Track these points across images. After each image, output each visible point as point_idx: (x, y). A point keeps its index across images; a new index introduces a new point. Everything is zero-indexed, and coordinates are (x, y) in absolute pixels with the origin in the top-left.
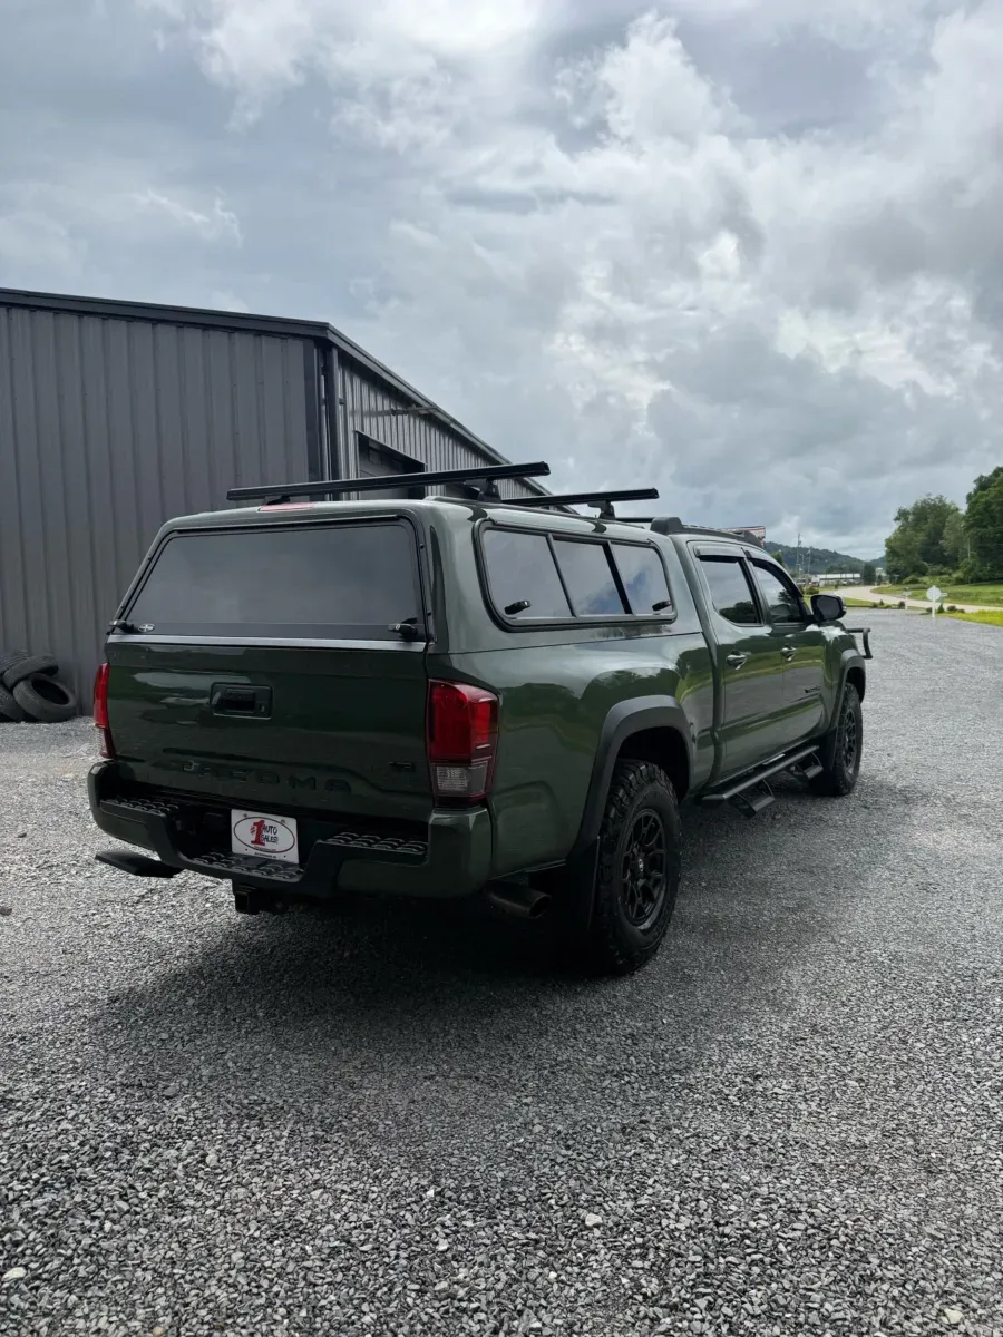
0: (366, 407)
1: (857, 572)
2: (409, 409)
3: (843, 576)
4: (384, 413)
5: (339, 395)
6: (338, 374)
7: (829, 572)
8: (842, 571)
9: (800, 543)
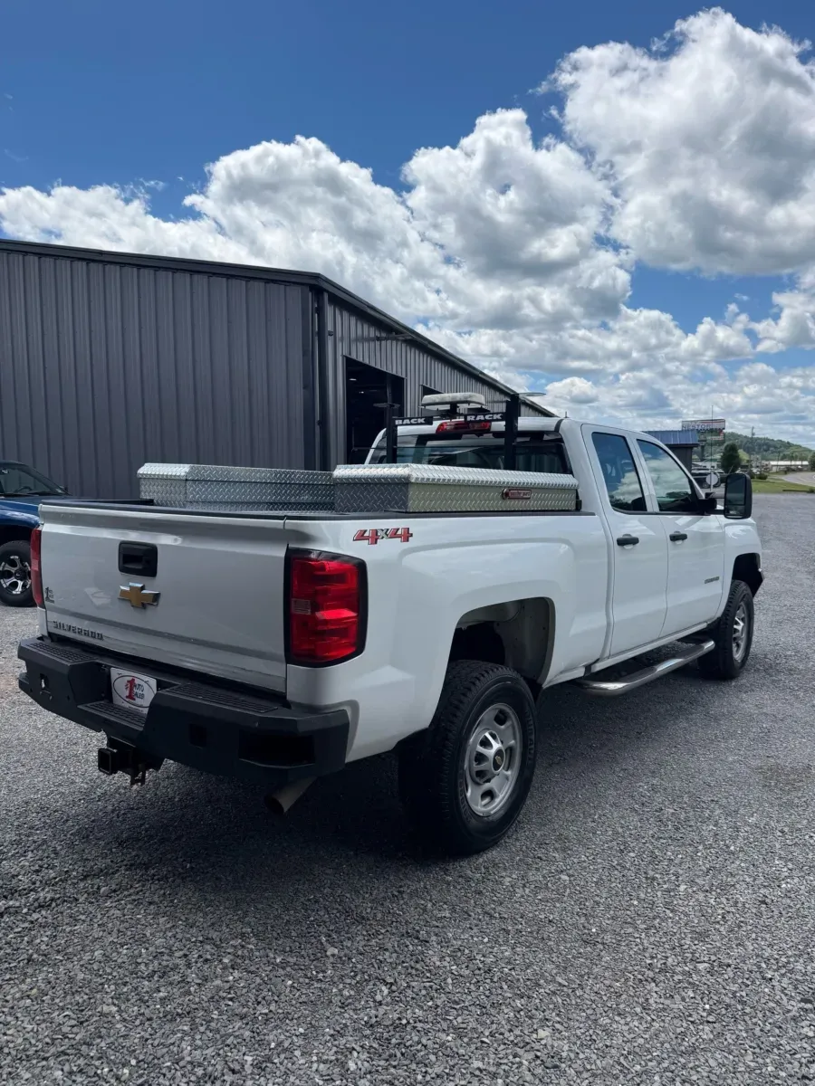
0: (353, 335)
1: (806, 460)
2: (391, 336)
3: (793, 463)
4: (369, 340)
5: (330, 327)
6: (329, 311)
7: (782, 459)
8: (792, 458)
9: (753, 434)
